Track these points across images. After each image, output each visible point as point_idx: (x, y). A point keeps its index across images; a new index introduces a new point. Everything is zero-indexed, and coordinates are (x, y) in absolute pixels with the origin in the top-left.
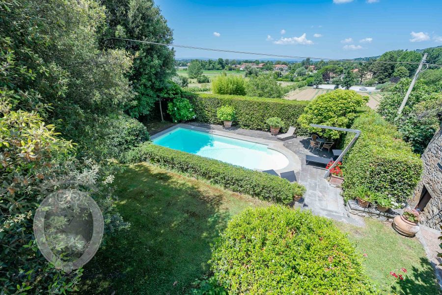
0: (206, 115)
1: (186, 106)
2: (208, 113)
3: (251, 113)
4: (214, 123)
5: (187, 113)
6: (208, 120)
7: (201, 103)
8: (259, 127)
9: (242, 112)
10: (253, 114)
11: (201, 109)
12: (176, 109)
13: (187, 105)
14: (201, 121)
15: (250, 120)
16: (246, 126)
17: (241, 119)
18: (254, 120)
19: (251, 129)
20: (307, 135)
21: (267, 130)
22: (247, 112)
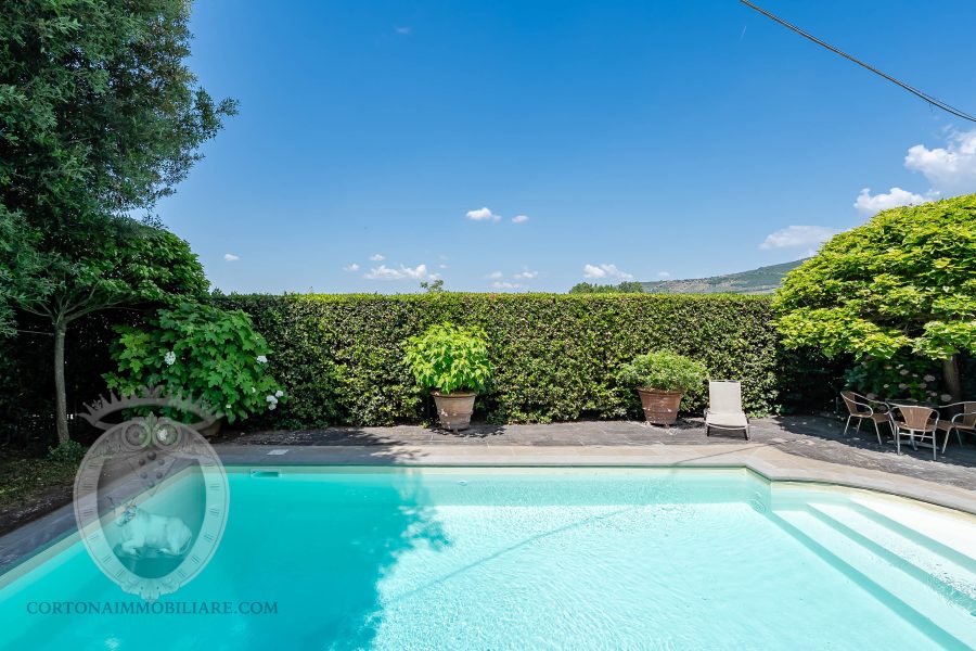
0: (337, 384)
1: (237, 337)
2: (348, 374)
3: (555, 345)
4: (380, 419)
5: (243, 378)
6: (344, 411)
7: (311, 328)
8: (591, 405)
9: (512, 347)
10: (563, 349)
11: (312, 359)
12: (171, 358)
13: (242, 334)
14: (309, 420)
15: (553, 381)
16: (535, 408)
17: (507, 382)
18: (568, 377)
19: (555, 419)
20: (762, 407)
21: (622, 411)
22: (538, 343)
